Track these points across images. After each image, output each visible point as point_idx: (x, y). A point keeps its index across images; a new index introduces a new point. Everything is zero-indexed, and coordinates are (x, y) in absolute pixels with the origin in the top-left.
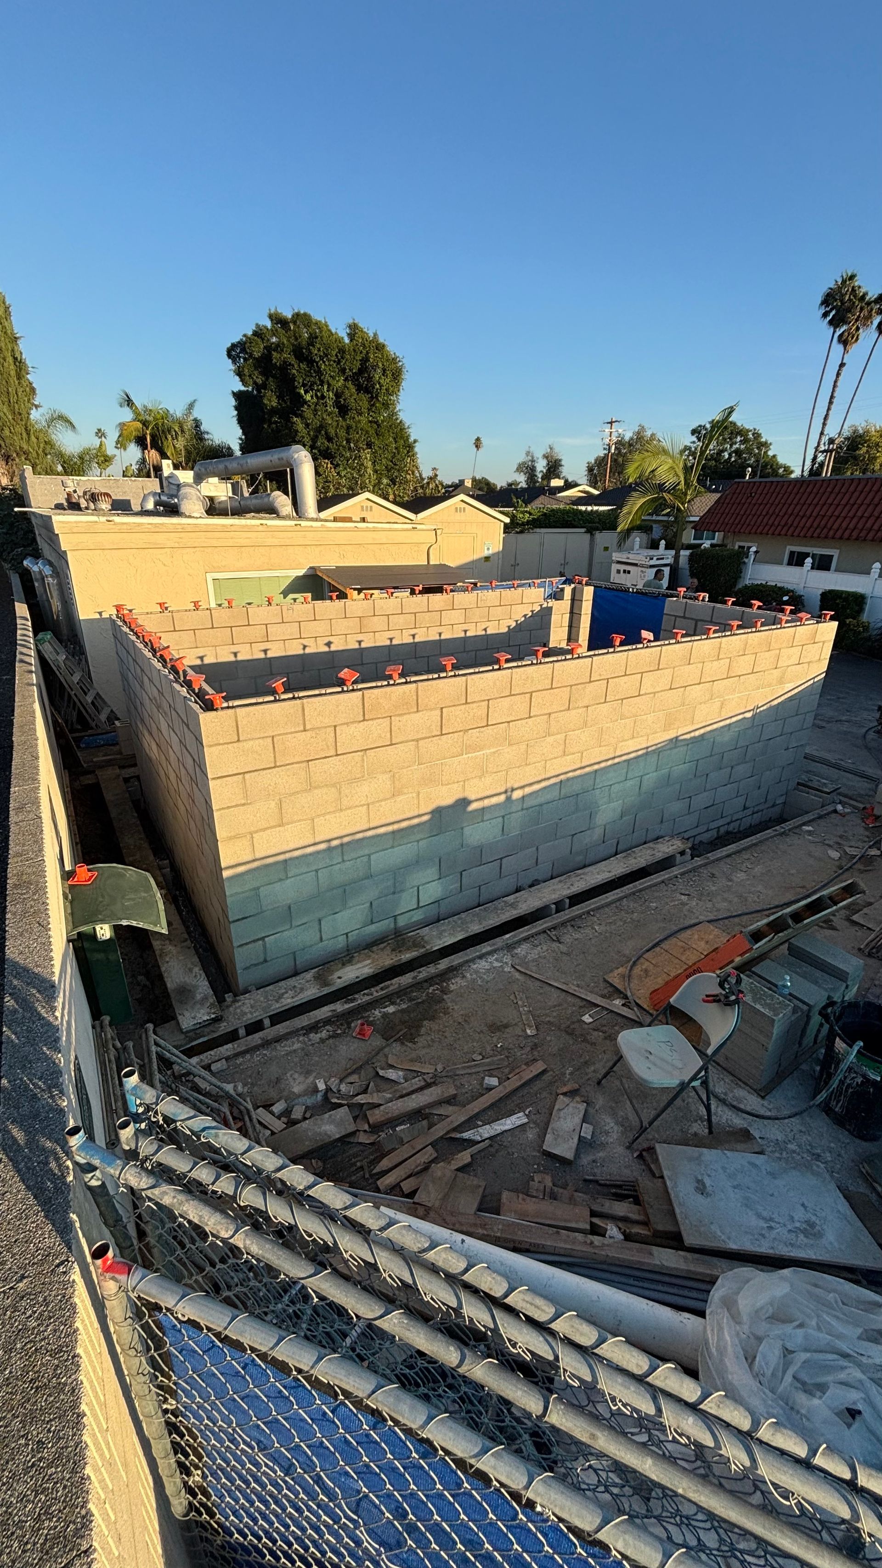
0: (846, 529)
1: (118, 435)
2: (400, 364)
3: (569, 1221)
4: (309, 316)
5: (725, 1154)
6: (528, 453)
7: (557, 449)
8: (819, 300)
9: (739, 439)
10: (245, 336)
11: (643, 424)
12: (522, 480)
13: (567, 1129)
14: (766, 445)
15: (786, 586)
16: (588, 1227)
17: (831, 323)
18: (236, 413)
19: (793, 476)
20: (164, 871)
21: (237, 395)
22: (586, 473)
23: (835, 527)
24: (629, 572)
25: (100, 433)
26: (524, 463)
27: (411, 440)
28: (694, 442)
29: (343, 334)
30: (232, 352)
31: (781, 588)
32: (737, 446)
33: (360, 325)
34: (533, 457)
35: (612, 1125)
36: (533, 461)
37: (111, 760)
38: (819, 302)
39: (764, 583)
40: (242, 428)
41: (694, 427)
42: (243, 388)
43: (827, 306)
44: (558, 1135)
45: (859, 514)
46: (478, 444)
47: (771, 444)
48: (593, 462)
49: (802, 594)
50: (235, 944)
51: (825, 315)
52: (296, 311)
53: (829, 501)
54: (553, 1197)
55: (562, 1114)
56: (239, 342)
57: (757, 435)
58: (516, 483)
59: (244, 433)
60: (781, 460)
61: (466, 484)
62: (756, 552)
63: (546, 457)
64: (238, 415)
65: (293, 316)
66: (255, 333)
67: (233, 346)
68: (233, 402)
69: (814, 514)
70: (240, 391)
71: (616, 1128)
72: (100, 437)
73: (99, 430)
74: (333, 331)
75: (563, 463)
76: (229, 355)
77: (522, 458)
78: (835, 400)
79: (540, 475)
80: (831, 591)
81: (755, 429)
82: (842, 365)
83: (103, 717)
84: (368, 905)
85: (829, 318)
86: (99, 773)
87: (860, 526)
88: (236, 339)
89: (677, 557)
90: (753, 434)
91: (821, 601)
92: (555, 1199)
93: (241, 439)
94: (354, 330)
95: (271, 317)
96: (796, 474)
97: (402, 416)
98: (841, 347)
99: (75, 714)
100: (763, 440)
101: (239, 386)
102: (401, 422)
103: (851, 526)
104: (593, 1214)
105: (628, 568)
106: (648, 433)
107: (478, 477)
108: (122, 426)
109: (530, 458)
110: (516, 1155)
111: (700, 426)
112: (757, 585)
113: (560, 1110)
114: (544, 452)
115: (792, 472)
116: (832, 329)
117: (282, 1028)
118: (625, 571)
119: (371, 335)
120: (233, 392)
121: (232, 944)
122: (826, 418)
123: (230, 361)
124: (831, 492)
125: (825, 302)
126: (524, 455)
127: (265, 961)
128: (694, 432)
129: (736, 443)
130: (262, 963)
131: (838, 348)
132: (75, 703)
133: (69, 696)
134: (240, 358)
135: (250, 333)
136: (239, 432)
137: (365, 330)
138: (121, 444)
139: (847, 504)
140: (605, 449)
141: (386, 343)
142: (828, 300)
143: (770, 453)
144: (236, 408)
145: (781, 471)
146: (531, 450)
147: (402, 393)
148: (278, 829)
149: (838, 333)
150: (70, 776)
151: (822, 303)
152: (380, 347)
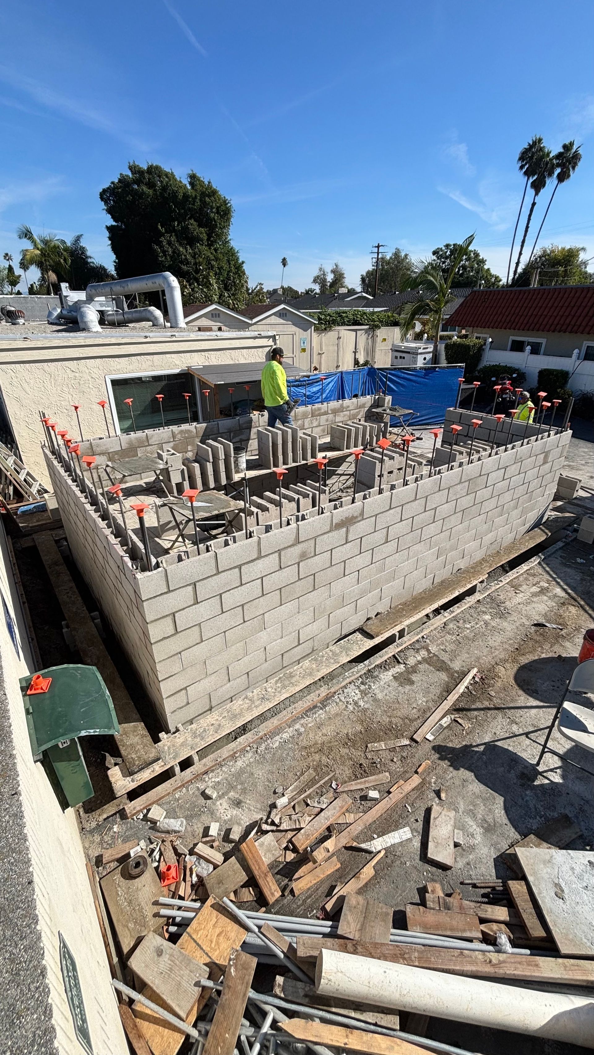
0: (552, 324)
1: (21, 258)
2: (229, 205)
3: (464, 930)
4: (160, 167)
5: (569, 854)
6: (320, 269)
7: (341, 266)
8: (517, 157)
9: (464, 257)
10: (113, 183)
11: (399, 247)
12: (317, 288)
13: (443, 836)
14: (483, 261)
15: (513, 366)
16: (481, 936)
17: (526, 173)
18: (110, 242)
19: (501, 283)
20: (96, 621)
21: (110, 229)
22: (361, 283)
23: (544, 323)
24: (404, 358)
25: (7, 257)
26: (318, 277)
27: (240, 261)
28: (434, 260)
29: (186, 182)
30: (104, 195)
31: (510, 368)
32: (464, 262)
33: (197, 175)
34: (324, 272)
35: (475, 827)
36: (324, 275)
37: (42, 525)
38: (518, 158)
39: (498, 364)
40: (115, 254)
41: (434, 249)
42: (114, 223)
43: (523, 161)
44: (437, 843)
45: (561, 313)
46: (284, 262)
47: (486, 261)
48: (365, 274)
49: (524, 371)
50: (164, 697)
51: (521, 168)
52: (150, 164)
53: (540, 305)
54: (448, 907)
55: (437, 822)
56: (108, 188)
57: (477, 255)
58: (311, 290)
59: (117, 258)
60: (493, 272)
61: (279, 292)
62: (492, 342)
63: (333, 271)
64: (112, 244)
65: (148, 168)
66: (120, 181)
67: (104, 191)
68: (107, 234)
69: (529, 314)
70: (112, 225)
71: (478, 829)
72: (8, 260)
73: (7, 254)
74: (178, 179)
75: (345, 276)
76: (102, 198)
77: (316, 273)
78: (529, 229)
79: (328, 284)
80: (546, 370)
81: (475, 250)
82: (534, 204)
83: (34, 490)
84: (263, 649)
85: (524, 170)
86: (35, 536)
87: (562, 322)
88: (106, 185)
89: (436, 347)
90: (474, 254)
91: (539, 376)
92: (449, 910)
93: (115, 262)
94: (193, 177)
95: (130, 168)
96: (504, 281)
97: (233, 244)
98: (533, 192)
99: (11, 488)
100: (481, 258)
101: (111, 222)
102: (231, 249)
103: (556, 322)
104: (483, 921)
105: (403, 355)
106: (403, 254)
107: (286, 286)
108: (24, 252)
109: (322, 273)
110: (408, 864)
111: (438, 249)
112: (493, 365)
113: (435, 819)
114: (331, 268)
115: (500, 280)
116: (526, 178)
117: (208, 761)
118: (401, 357)
119: (206, 183)
120: (107, 226)
121: (162, 696)
122: (523, 242)
123: (103, 203)
124: (541, 298)
125: (522, 158)
126: (318, 271)
127: (188, 703)
128: (434, 253)
129: (462, 261)
130: (185, 706)
131: (531, 192)
132: (10, 481)
133: (6, 476)
134: (110, 200)
135: (116, 181)
136: (114, 257)
137: (202, 179)
138: (24, 265)
139: (552, 306)
140: (373, 266)
141: (218, 189)
142: (523, 157)
143: (486, 267)
144: (110, 238)
145: (493, 280)
146: (323, 266)
147: (231, 227)
148: (194, 606)
149: (531, 180)
150: (12, 539)
151: (520, 159)
152: (214, 193)
